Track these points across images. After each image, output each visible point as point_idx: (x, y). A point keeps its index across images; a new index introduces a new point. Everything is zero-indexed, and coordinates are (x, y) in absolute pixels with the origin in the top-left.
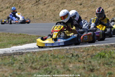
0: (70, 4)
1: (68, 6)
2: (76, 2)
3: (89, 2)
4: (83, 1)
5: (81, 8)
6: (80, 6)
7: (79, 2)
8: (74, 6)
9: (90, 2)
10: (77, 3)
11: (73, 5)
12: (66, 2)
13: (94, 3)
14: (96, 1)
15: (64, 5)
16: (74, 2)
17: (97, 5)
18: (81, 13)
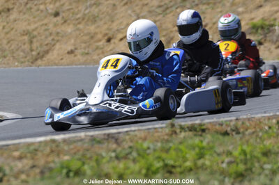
0: (24, 14)
1: (19, 19)
2: (42, 7)
3: (80, 8)
4: (63, 5)
5: (56, 25)
6: (55, 20)
7: (51, 6)
8: (36, 19)
9: (82, 8)
10: (46, 9)
11: (34, 17)
12: (13, 8)
13: (95, 10)
14: (100, 4)
15: (7, 17)
16: (35, 8)
17: (101, 16)
18: (56, 38)
